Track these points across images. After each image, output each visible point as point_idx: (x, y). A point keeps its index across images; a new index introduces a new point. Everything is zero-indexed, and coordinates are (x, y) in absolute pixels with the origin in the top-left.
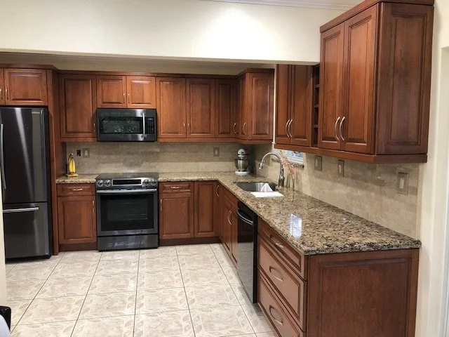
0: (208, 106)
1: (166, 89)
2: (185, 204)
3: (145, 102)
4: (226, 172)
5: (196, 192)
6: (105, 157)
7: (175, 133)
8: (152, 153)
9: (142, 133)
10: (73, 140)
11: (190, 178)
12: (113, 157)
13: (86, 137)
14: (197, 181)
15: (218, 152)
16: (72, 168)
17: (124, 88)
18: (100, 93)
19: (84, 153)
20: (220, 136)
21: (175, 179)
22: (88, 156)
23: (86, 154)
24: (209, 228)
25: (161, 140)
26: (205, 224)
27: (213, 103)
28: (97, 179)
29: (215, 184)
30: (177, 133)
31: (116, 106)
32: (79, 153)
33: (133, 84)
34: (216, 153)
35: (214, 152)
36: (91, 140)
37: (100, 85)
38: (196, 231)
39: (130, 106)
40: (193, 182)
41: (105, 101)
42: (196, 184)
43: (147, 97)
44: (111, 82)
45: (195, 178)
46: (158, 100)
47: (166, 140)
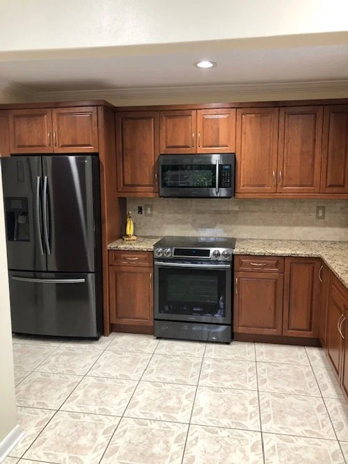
0: (311, 146)
1: (249, 124)
2: (271, 288)
3: (220, 144)
4: (334, 243)
5: (287, 273)
6: (170, 216)
7: (260, 186)
8: (229, 212)
9: (215, 187)
10: (132, 195)
11: (279, 252)
12: (179, 216)
13: (146, 191)
14: (290, 257)
15: (324, 212)
16: (130, 230)
17: (194, 127)
18: (164, 134)
19: (146, 210)
20: (328, 190)
21: (258, 251)
22: (151, 215)
23: (149, 212)
24: (305, 325)
25: (239, 196)
26: (299, 320)
27: (318, 142)
28: (156, 246)
29: (317, 263)
30: (264, 186)
31: (182, 151)
32: (140, 210)
33: (205, 120)
34: (320, 215)
35: (318, 212)
36: (152, 195)
37: (164, 123)
38: (285, 326)
39: (201, 150)
40: (283, 257)
41: (169, 144)
42: (288, 262)
43: (223, 138)
44: (177, 120)
45: (288, 252)
46: (238, 141)
47: (247, 196)
